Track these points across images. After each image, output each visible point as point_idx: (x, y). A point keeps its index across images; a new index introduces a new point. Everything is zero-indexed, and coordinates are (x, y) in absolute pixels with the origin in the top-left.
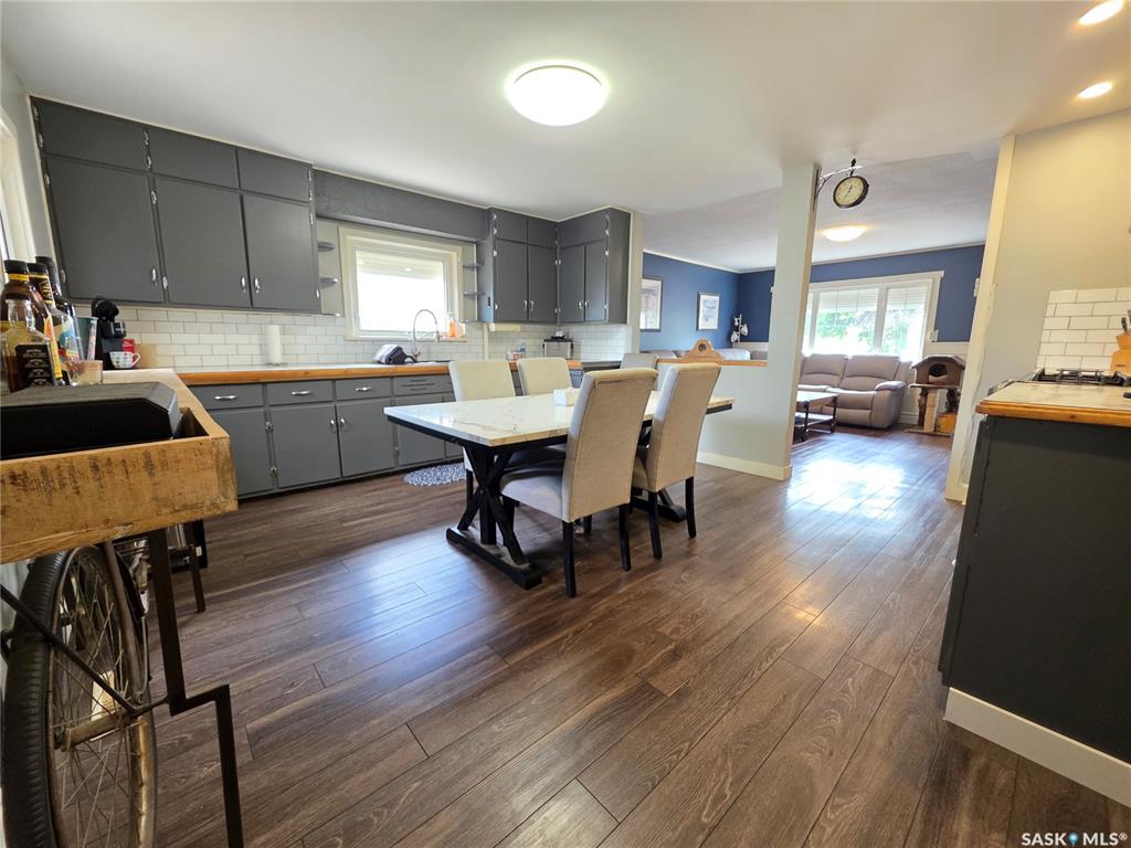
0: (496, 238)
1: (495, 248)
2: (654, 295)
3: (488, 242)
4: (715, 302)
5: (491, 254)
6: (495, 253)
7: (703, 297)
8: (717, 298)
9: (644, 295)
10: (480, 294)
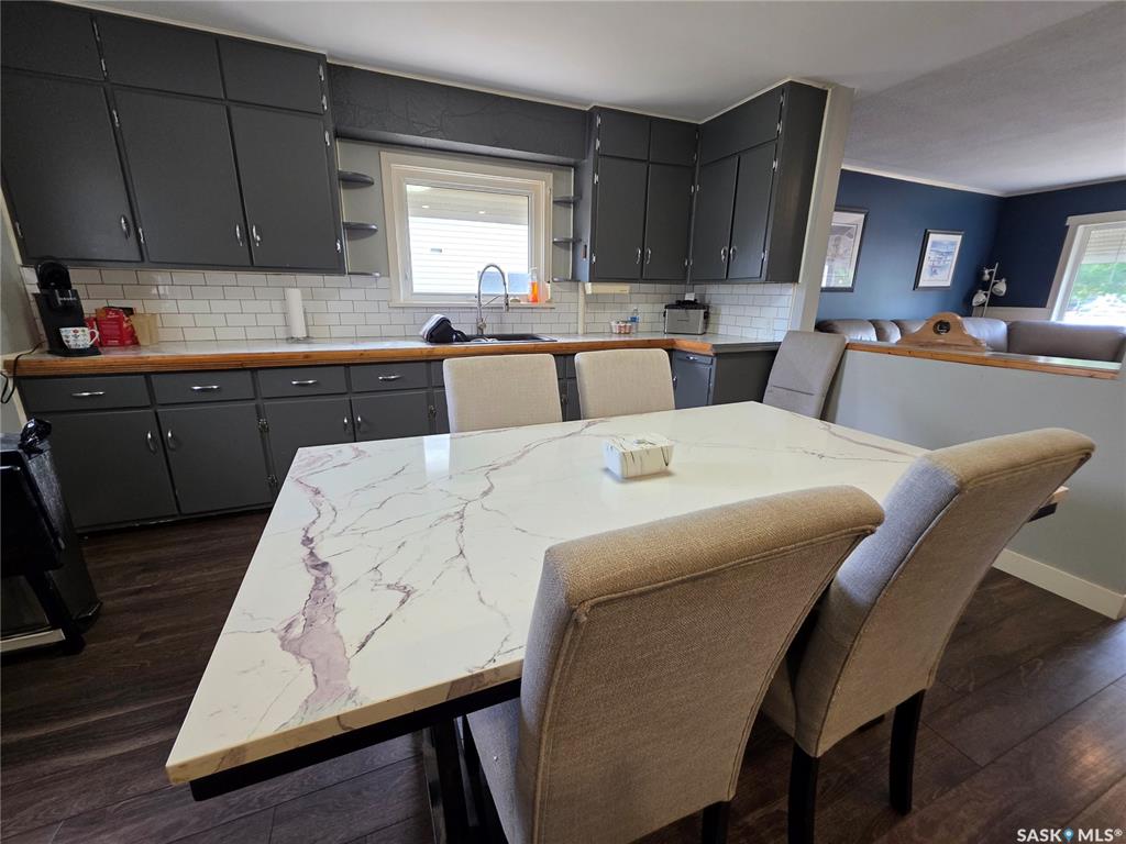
0: (599, 155)
1: (596, 171)
2: (851, 236)
3: (589, 162)
4: (953, 244)
5: (591, 179)
6: (596, 178)
7: (933, 237)
8: (958, 239)
9: (833, 237)
10: (576, 241)
